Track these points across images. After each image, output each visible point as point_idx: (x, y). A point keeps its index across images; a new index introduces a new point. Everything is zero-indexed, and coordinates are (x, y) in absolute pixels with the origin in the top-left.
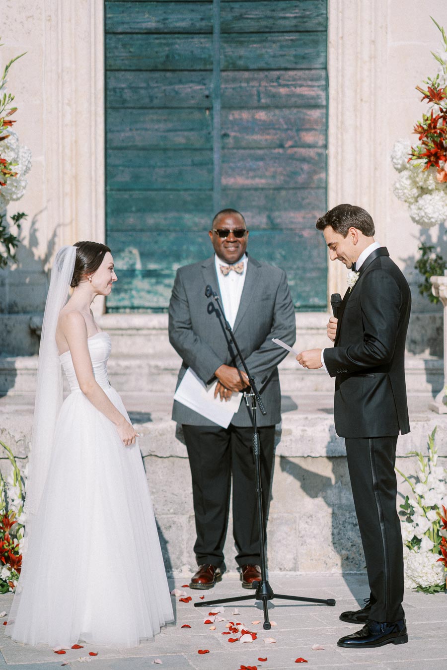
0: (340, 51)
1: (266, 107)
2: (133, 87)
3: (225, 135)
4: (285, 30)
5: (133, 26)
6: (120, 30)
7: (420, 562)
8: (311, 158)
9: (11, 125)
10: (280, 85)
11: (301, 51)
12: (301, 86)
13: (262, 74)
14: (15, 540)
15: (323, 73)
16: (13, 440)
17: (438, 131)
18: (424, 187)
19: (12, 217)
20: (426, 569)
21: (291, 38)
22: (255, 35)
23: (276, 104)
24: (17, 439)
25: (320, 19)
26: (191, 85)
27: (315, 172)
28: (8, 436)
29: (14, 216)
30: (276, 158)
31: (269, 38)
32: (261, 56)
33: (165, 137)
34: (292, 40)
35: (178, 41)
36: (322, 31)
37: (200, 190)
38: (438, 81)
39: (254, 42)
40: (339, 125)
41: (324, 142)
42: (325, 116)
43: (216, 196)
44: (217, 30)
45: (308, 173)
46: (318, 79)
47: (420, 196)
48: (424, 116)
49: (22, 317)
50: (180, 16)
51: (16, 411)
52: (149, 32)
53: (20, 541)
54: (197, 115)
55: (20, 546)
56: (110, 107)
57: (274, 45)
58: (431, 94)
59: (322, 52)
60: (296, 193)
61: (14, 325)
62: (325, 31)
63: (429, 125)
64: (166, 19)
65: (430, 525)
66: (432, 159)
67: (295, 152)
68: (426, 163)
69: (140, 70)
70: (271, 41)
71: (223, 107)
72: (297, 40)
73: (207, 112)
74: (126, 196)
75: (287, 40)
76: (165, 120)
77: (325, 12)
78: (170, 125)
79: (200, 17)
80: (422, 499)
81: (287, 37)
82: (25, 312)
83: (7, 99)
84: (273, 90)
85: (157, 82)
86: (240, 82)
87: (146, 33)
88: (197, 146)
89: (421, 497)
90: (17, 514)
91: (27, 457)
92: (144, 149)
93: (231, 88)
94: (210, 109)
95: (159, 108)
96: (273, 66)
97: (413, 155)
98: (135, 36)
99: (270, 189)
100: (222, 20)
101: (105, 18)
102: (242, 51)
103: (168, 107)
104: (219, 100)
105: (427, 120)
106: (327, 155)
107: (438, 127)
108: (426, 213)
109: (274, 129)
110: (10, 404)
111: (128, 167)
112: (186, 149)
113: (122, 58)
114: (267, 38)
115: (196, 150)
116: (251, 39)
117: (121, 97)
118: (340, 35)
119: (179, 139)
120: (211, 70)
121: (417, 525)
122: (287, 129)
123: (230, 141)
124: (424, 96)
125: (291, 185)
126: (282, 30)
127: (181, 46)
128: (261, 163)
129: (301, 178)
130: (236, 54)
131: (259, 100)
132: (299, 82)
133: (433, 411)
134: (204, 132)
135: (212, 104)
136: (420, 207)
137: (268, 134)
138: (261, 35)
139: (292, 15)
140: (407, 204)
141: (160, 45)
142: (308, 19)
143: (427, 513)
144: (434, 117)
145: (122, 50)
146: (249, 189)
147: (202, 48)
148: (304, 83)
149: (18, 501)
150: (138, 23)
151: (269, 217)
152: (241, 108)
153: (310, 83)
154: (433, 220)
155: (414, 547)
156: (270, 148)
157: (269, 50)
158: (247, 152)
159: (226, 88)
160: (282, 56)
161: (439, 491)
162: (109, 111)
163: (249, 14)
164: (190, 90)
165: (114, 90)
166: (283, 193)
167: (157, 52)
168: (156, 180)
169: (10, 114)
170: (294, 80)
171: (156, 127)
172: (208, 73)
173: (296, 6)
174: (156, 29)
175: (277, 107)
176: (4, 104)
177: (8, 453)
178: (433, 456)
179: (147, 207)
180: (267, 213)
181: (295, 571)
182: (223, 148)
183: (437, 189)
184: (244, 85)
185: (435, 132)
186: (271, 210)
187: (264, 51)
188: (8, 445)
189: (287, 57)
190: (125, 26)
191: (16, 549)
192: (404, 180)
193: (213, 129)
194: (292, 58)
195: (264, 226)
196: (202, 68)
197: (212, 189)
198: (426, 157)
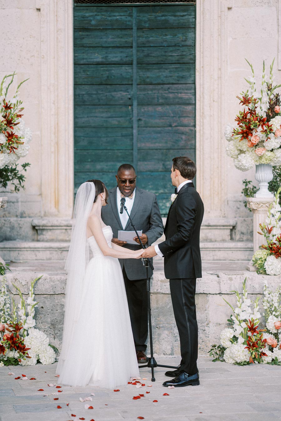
0: (202, 74)
1: (162, 104)
2: (89, 94)
3: (140, 120)
4: (172, 62)
5: (89, 60)
6: (82, 62)
7: (237, 349)
8: (187, 132)
9: (21, 117)
10: (170, 93)
11: (181, 74)
12: (181, 93)
13: (160, 87)
14: (22, 338)
15: (193, 86)
16: (21, 285)
17: (248, 121)
18: (241, 150)
19: (22, 165)
20: (239, 353)
21: (175, 67)
22: (155, 65)
23: (167, 103)
24: (23, 284)
25: (192, 57)
26: (121, 92)
27: (189, 140)
28: (19, 283)
29: (24, 164)
30: (168, 132)
31: (163, 67)
32: (159, 77)
33: (107, 121)
34: (176, 68)
35: (114, 68)
36: (192, 63)
37: (126, 150)
38: (248, 94)
39: (155, 69)
40: (201, 114)
41: (194, 124)
42: (194, 109)
43: (135, 153)
44: (135, 63)
45: (185, 141)
46: (190, 89)
47: (238, 154)
48: (240, 112)
49: (28, 219)
50: (115, 55)
51: (24, 270)
52: (98, 64)
53: (25, 338)
54: (124, 109)
55: (25, 341)
56: (77, 105)
57: (166, 71)
58: (244, 100)
59: (192, 74)
60: (178, 152)
61: (23, 224)
62: (195, 63)
63: (243, 117)
64: (108, 57)
65: (242, 330)
66: (245, 135)
67: (178, 129)
68: (241, 137)
69: (93, 84)
70: (164, 68)
71: (138, 105)
72: (179, 68)
73: (130, 107)
74: (85, 153)
75: (173, 68)
76: (106, 112)
77: (194, 53)
78: (109, 115)
79: (125, 55)
80: (239, 316)
81: (173, 66)
82: (29, 217)
83: (19, 103)
84: (166, 95)
85: (102, 91)
86: (148, 91)
87: (96, 64)
88: (125, 125)
89: (238, 315)
90: (23, 324)
91: (29, 294)
92: (94, 127)
93: (142, 94)
94: (131, 105)
95: (103, 105)
96: (165, 82)
97: (235, 133)
98: (90, 66)
99: (164, 149)
100: (138, 57)
101: (75, 56)
102: (149, 74)
103: (108, 104)
104: (136, 101)
105: (242, 114)
106: (195, 131)
107: (247, 118)
108: (242, 163)
109: (166, 116)
110: (20, 266)
111: (87, 137)
112: (117, 127)
113: (83, 78)
114: (162, 67)
115: (123, 128)
116: (154, 67)
117: (82, 99)
118: (202, 66)
119: (114, 122)
120: (132, 84)
121: (236, 330)
122: (174, 117)
123: (142, 123)
124: (241, 101)
125: (176, 147)
126: (170, 62)
127: (116, 71)
128: (159, 135)
129: (182, 143)
130: (145, 76)
131: (158, 101)
132: (180, 91)
133: (247, 270)
134: (128, 118)
135: (132, 103)
136: (239, 160)
137: (163, 119)
138: (159, 65)
139: (176, 54)
140: (232, 159)
141: (104, 70)
142: (185, 57)
143: (241, 324)
144: (245, 113)
145: (83, 73)
146: (152, 149)
147: (127, 72)
148: (183, 92)
149: (23, 317)
150: (92, 58)
151: (163, 165)
152: (148, 105)
153: (186, 91)
154: (246, 167)
155: (234, 342)
156: (164, 127)
157: (164, 74)
158: (152, 129)
159: (140, 94)
160: (170, 76)
161: (248, 312)
162: (76, 106)
163: (152, 54)
164: (121, 95)
165: (79, 95)
166: (171, 151)
167: (102, 75)
168: (102, 144)
169: (20, 111)
170: (178, 89)
171: (102, 115)
172: (130, 86)
173: (178, 50)
174: (102, 62)
175: (168, 104)
176: (17, 106)
177: (18, 291)
178: (245, 294)
179: (97, 159)
180: (163, 162)
181: (172, 355)
182: (138, 127)
183: (248, 151)
184: (150, 92)
185: (246, 121)
186: (165, 161)
187: (161, 74)
188: (19, 287)
189: (173, 77)
190: (85, 60)
191: (22, 342)
192: (230, 146)
193: (133, 117)
194: (176, 78)
195: (160, 170)
196: (127, 83)
197: (132, 150)
198: (241, 134)
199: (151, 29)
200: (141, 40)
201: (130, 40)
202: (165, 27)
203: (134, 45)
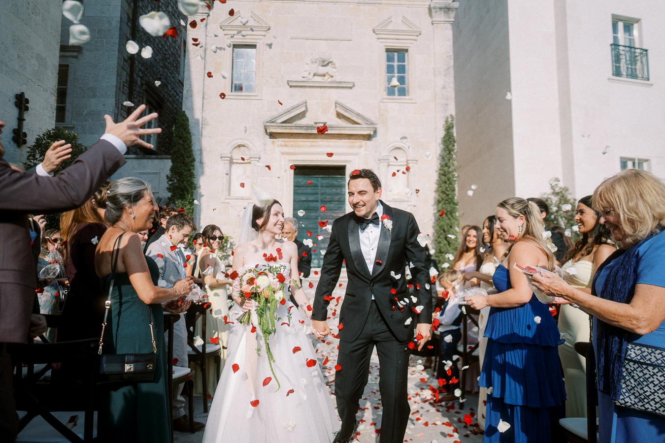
6: (297, 200)
10: (334, 214)
11: (339, 206)
13: (330, 211)
22: (328, 202)
25: (343, 199)
26: (313, 213)
32: (330, 207)
33: (307, 225)
34: (337, 203)
35: (310, 203)
36: (344, 201)
39: (328, 204)
44: (319, 201)
50: (311, 197)
52: (304, 201)
54: (315, 221)
64: (308, 198)
71: (321, 219)
76: (307, 221)
78: (308, 223)
79: (316, 198)
88: (314, 227)
93: (323, 214)
95: (306, 218)
96: (333, 209)
98: (300, 202)
100: (321, 198)
101: (294, 198)
103: (308, 218)
104: (320, 217)
113: (297, 207)
132: (338, 213)
134: (316, 224)
135: (318, 218)
138: (331, 202)
139: (337, 198)
141: (306, 204)
142: (341, 199)
145: (297, 205)
147: (316, 205)
150: (301, 199)
152: (325, 219)
157: (332, 205)
163: (327, 197)
165: (295, 214)
167: (305, 206)
171: (305, 223)
173: (338, 196)
189: (336, 207)
196: (316, 209)
199: (327, 187)
200: (323, 191)
201: (318, 191)
202: (333, 186)
203: (319, 193)
